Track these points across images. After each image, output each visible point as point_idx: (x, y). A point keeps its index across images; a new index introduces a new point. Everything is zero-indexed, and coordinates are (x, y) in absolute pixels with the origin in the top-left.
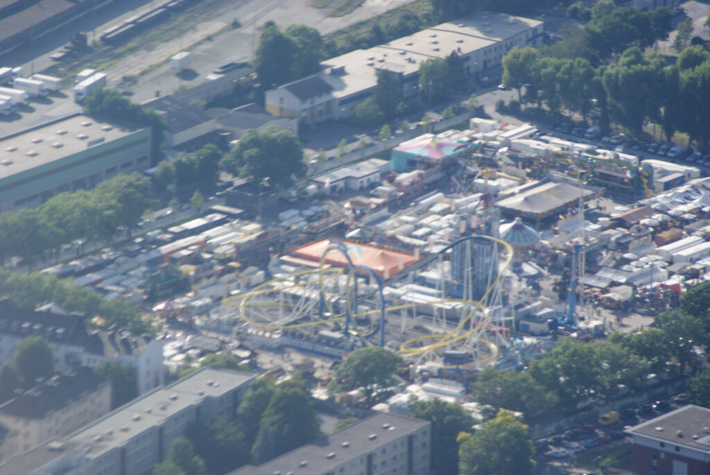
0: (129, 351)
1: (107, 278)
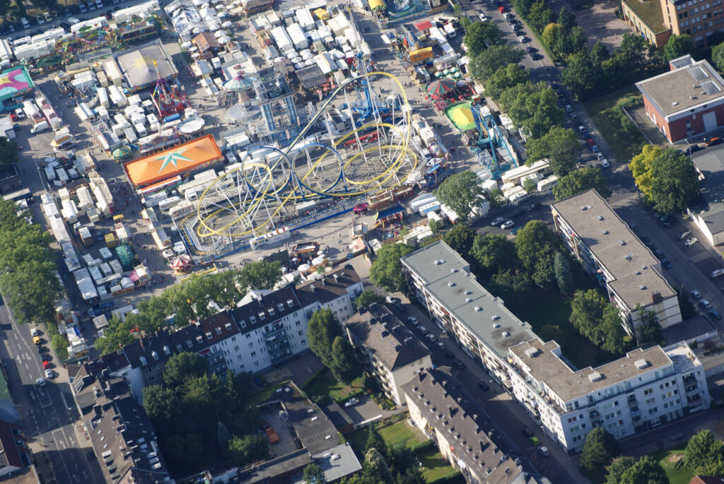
1: (91, 276)
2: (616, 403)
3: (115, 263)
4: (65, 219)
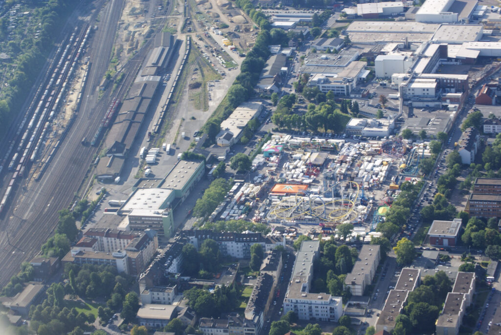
0: (279, 241)
1: (230, 212)
2: (305, 306)
3: (240, 211)
4: (243, 193)
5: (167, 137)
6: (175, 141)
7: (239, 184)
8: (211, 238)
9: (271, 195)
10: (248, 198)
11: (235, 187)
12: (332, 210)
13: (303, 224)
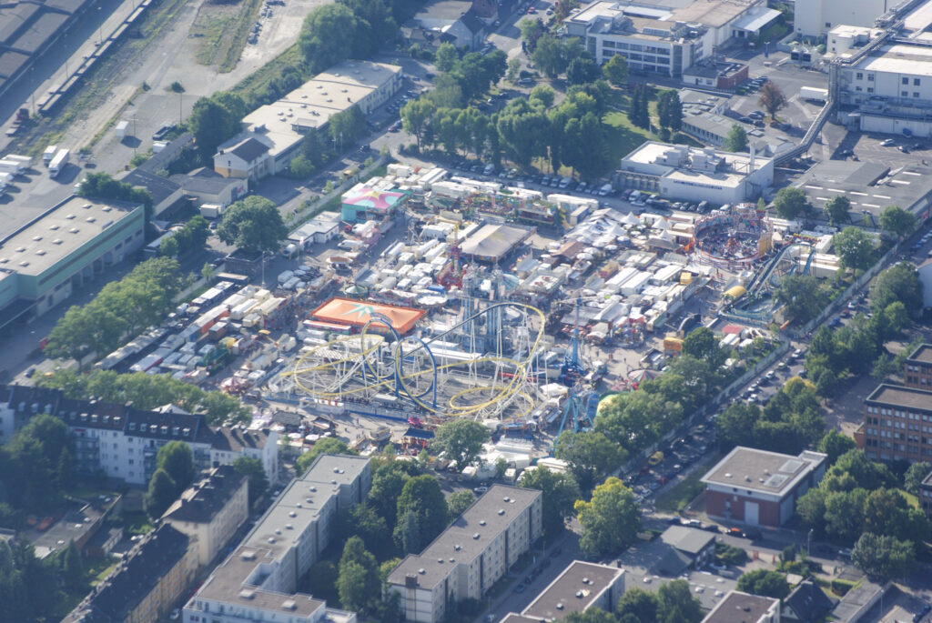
0: (253, 445)
1: (168, 356)
3: (197, 359)
4: (229, 311)
5: (75, 129)
6: (93, 143)
7: (228, 285)
8: (57, 415)
9: (307, 326)
10: (237, 326)
11: (211, 293)
12: (465, 386)
13: (365, 415)
